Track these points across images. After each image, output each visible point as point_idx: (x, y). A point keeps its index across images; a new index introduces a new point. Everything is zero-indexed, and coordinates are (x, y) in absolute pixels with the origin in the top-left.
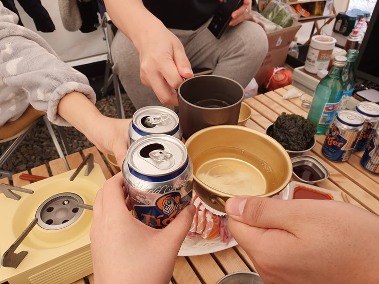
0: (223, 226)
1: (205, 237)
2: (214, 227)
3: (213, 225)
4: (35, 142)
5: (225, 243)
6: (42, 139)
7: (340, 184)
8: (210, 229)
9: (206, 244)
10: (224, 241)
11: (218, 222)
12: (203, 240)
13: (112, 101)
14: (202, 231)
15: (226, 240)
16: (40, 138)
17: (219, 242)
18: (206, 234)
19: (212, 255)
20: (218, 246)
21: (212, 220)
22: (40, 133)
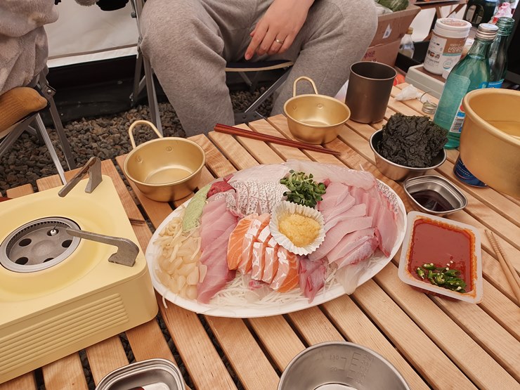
0: (305, 271)
1: (276, 288)
2: (289, 272)
3: (288, 268)
4: (29, 167)
5: (308, 299)
6: (41, 163)
7: (481, 218)
8: (284, 275)
9: (277, 299)
10: (305, 295)
11: (297, 264)
12: (272, 293)
13: (146, 113)
14: (271, 278)
15: (310, 293)
16: (37, 162)
17: (298, 295)
18: (278, 284)
19: (286, 317)
20: (295, 303)
21: (287, 262)
22: (38, 155)
